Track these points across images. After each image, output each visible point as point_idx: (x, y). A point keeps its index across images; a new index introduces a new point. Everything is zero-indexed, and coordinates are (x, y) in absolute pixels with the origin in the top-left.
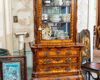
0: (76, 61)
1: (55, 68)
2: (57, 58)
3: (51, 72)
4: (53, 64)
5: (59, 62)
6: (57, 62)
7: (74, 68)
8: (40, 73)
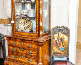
0: (36, 55)
1: (21, 56)
2: (22, 48)
3: (18, 59)
4: (19, 52)
5: (23, 52)
6: (22, 52)
7: (35, 61)
8: (11, 58)
